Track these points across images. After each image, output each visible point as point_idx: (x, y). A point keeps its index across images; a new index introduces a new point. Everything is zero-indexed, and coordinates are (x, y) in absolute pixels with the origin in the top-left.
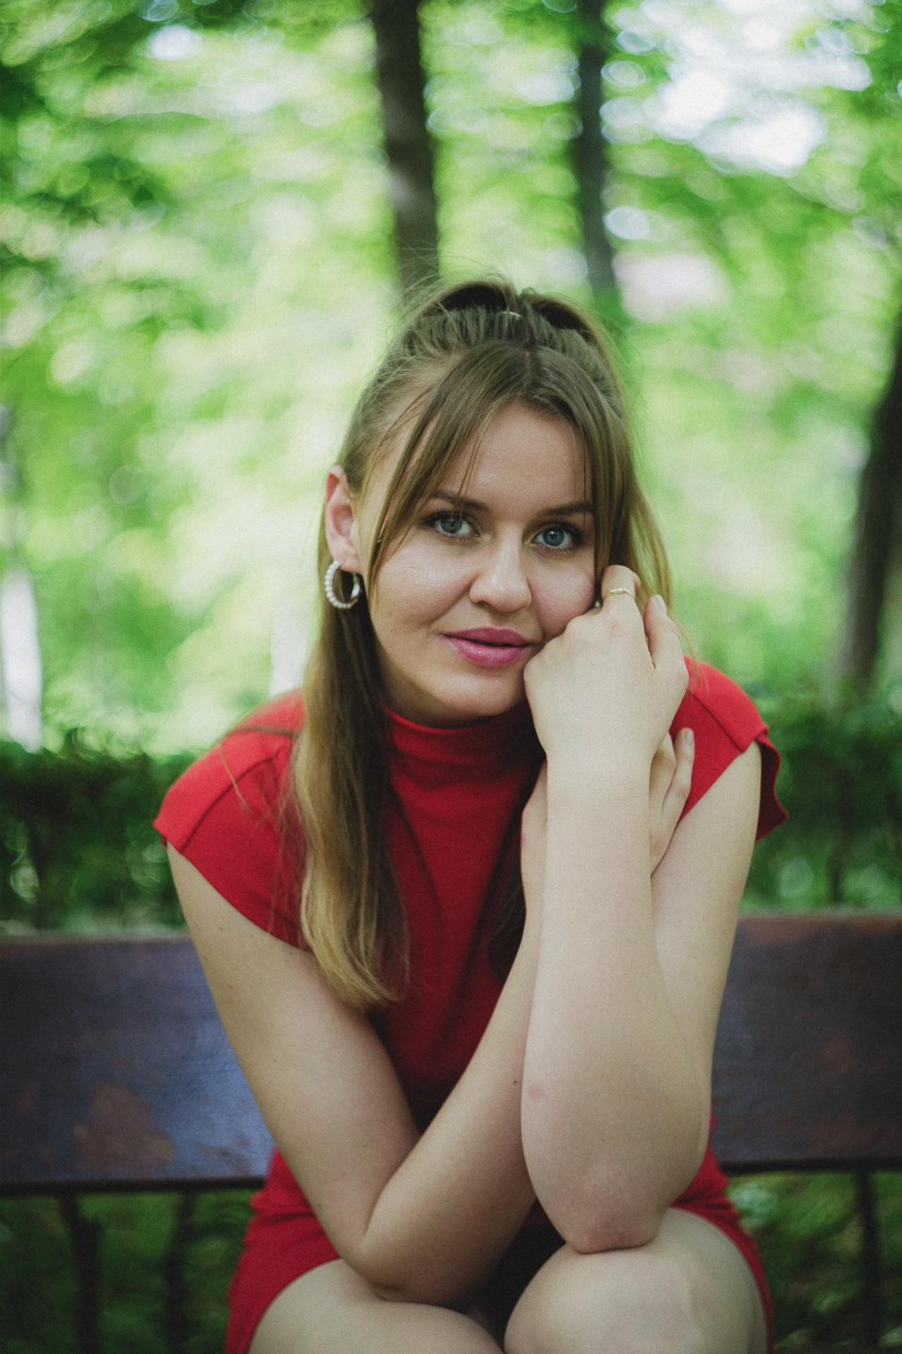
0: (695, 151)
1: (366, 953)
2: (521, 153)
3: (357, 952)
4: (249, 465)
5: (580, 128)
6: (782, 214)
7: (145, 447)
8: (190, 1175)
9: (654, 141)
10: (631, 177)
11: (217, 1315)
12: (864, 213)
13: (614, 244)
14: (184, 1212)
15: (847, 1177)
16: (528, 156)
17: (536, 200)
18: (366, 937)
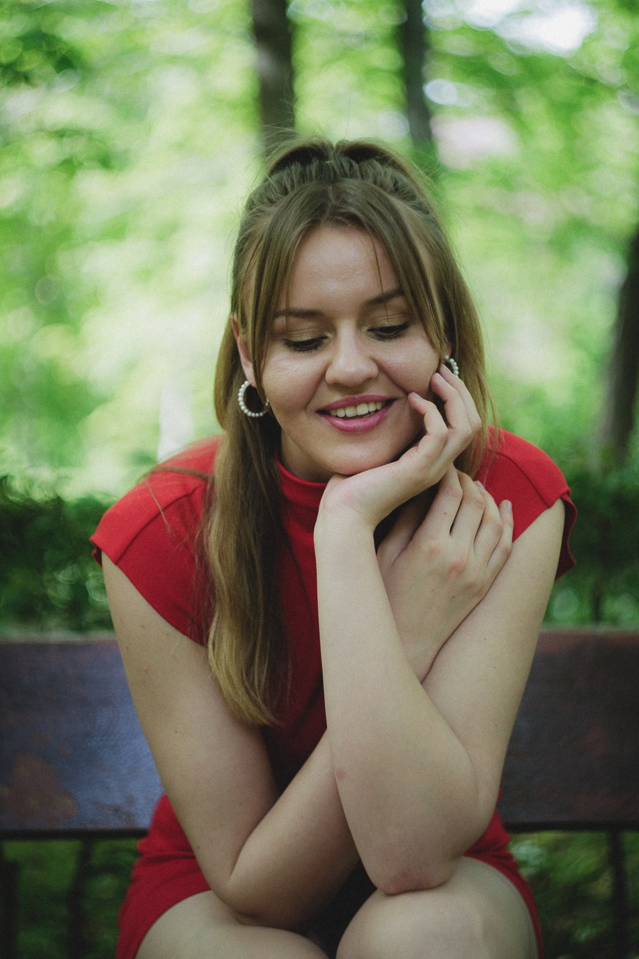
0: (495, 36)
1: (259, 686)
2: (358, 36)
3: (252, 685)
4: (144, 275)
5: (406, 17)
6: (561, 86)
7: (64, 261)
8: (90, 826)
9: (463, 28)
10: (445, 56)
11: (109, 937)
12: (625, 87)
13: (432, 108)
14: (84, 857)
15: (603, 835)
16: (366, 38)
17: (370, 72)
18: (260, 674)
